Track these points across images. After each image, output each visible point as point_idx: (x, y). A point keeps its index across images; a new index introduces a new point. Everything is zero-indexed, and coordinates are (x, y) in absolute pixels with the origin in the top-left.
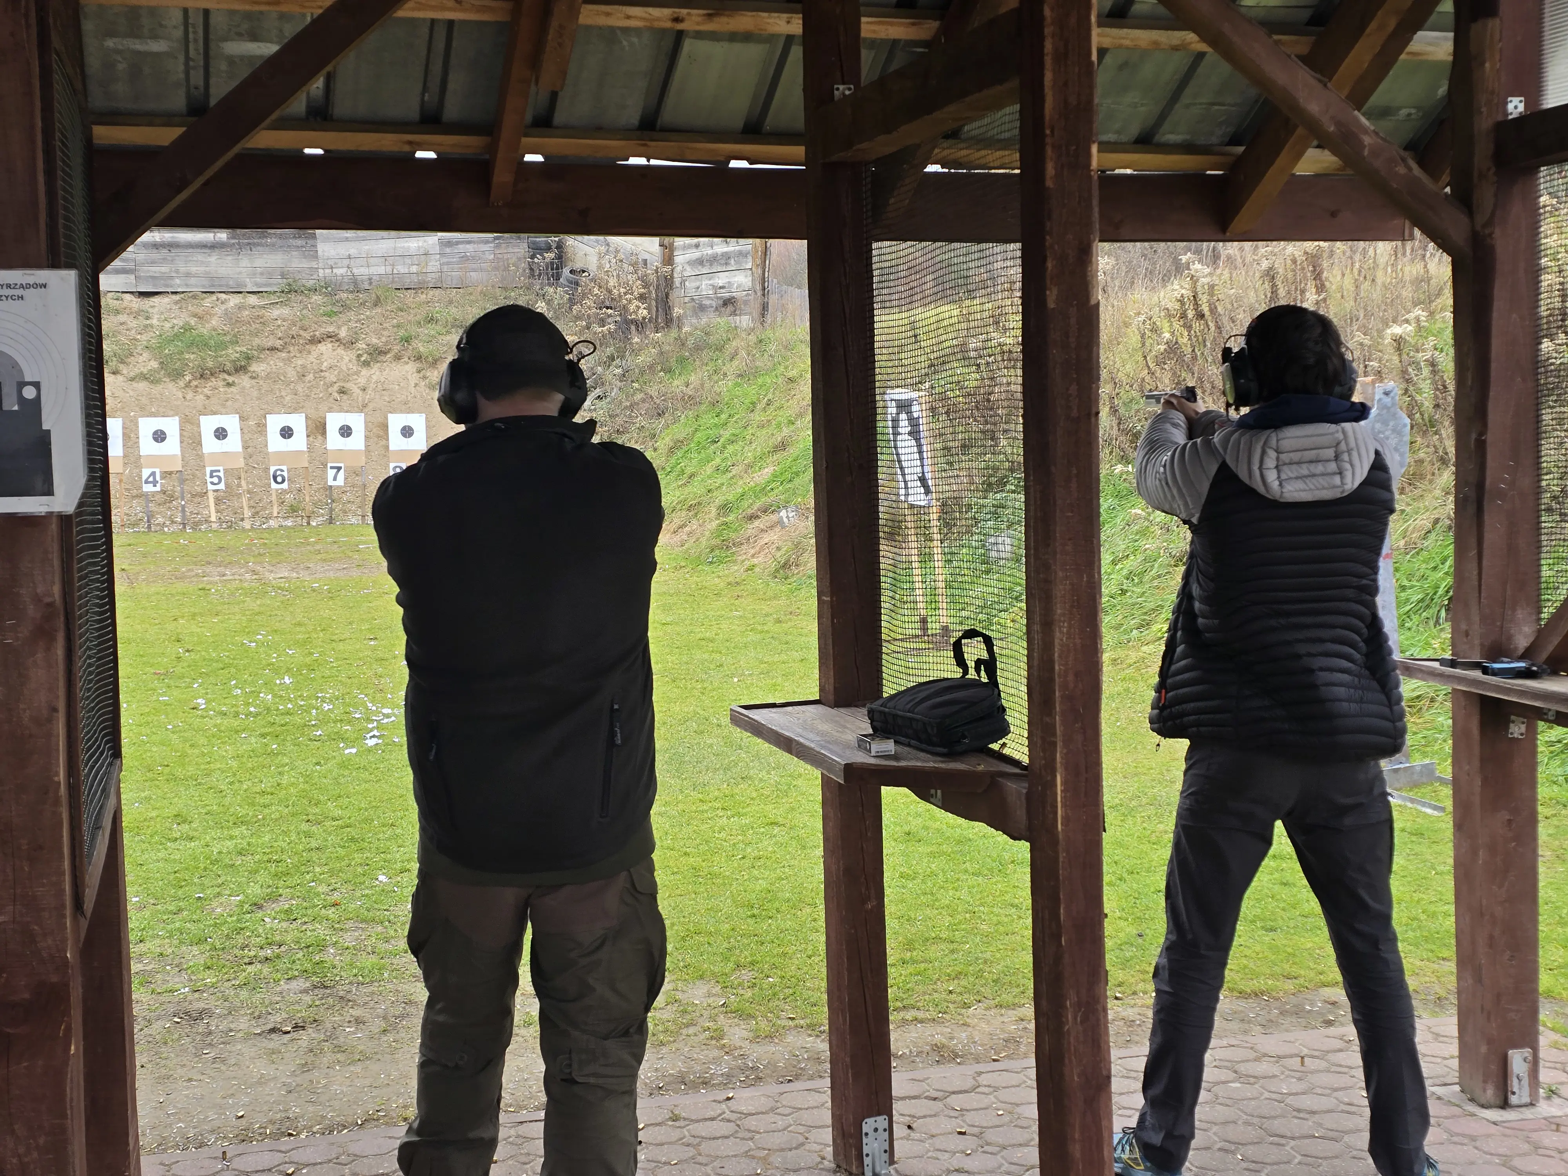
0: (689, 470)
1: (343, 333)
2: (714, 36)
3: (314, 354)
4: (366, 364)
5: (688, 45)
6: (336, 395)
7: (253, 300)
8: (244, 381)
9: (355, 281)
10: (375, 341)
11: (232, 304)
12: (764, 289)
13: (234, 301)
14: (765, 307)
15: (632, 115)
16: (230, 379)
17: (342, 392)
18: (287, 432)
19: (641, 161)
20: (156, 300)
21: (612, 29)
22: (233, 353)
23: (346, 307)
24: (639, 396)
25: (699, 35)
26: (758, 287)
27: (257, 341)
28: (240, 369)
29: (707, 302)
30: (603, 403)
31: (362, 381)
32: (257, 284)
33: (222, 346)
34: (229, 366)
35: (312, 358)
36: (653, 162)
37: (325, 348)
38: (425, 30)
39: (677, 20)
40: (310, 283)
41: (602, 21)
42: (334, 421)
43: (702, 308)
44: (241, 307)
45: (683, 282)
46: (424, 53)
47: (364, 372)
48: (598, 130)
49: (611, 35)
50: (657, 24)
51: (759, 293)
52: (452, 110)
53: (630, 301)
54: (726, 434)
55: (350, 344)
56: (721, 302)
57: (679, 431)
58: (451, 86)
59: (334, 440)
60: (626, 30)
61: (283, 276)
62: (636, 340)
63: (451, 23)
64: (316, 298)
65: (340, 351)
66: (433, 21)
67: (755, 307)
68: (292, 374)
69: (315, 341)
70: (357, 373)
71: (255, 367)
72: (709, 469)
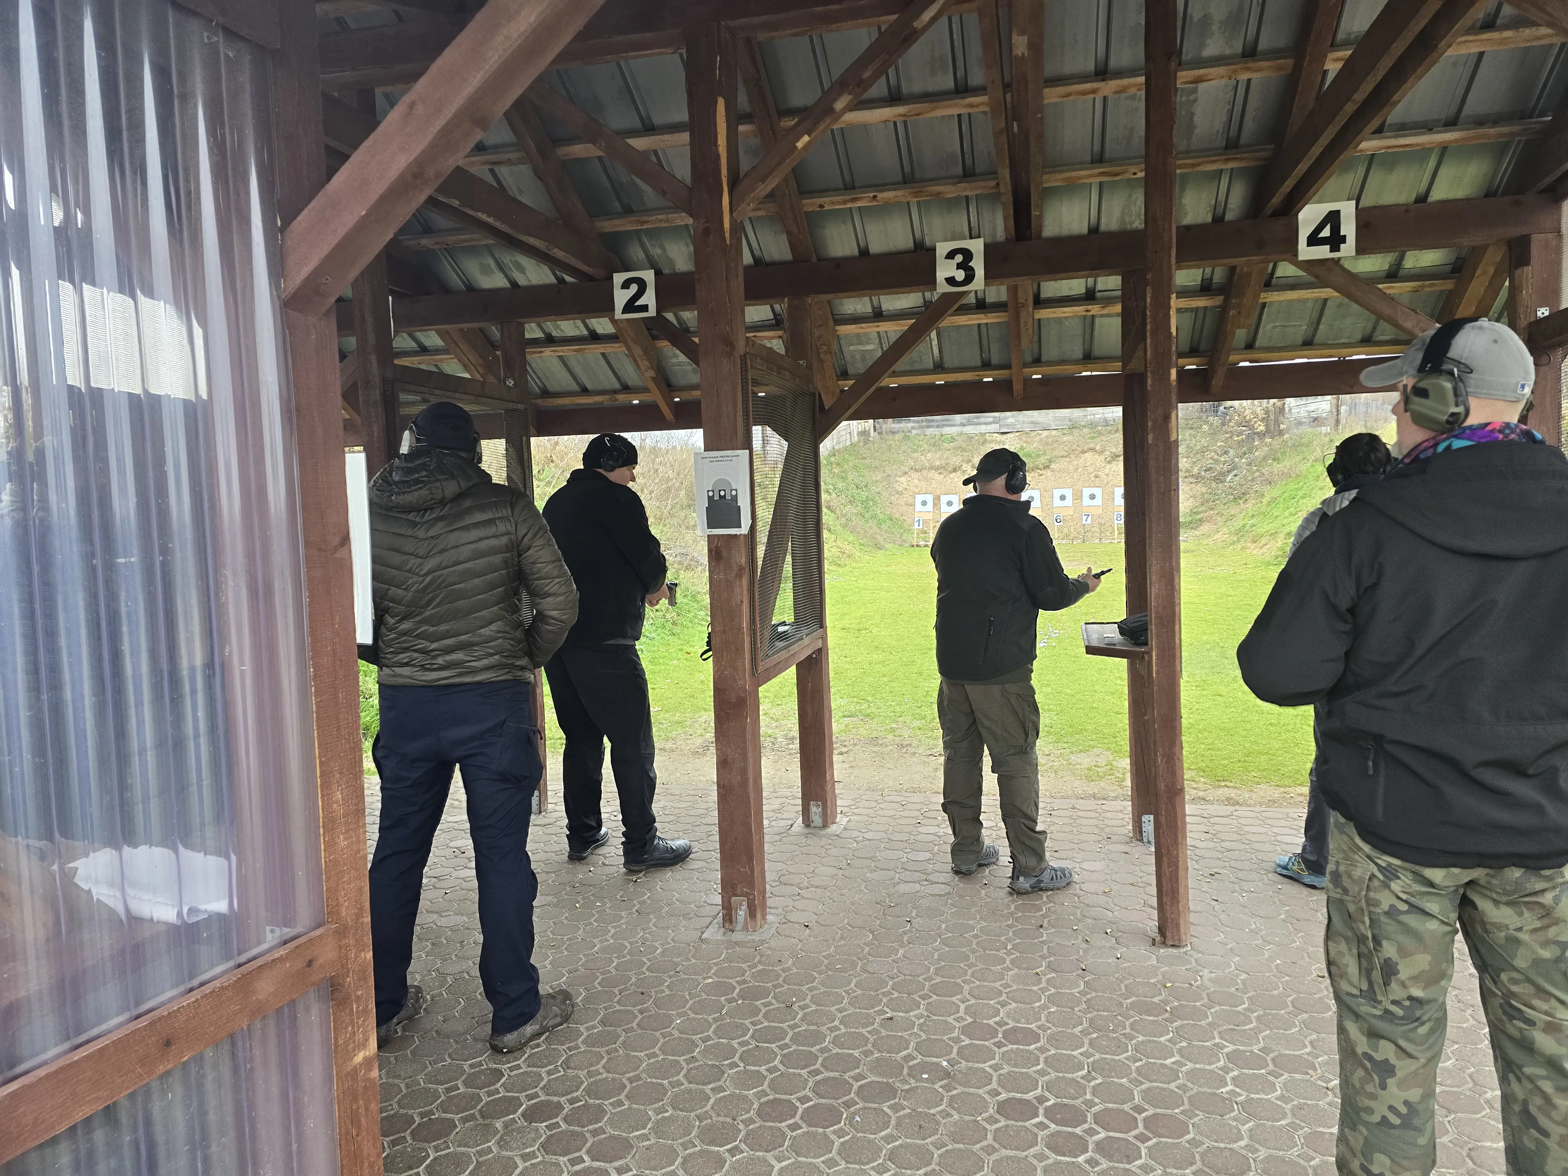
0: (1276, 514)
1: (1098, 448)
2: (1108, 315)
3: (1083, 458)
4: (1109, 462)
5: (1097, 320)
6: (1093, 478)
7: (1054, 432)
8: (1048, 473)
9: (1106, 420)
10: (1114, 450)
11: (1044, 435)
12: (1338, 411)
13: (1046, 433)
14: (1338, 422)
15: (1078, 353)
16: (1041, 472)
17: (1096, 477)
18: (1063, 498)
19: (1089, 373)
20: (1008, 435)
21: (1060, 318)
22: (1042, 460)
23: (1100, 434)
24: (1257, 474)
25: (1102, 316)
26: (1334, 410)
27: (1055, 453)
28: (1047, 467)
29: (1304, 420)
30: (1237, 478)
31: (1107, 471)
32: (1057, 425)
33: (1038, 456)
34: (1041, 466)
35: (1081, 461)
36: (1094, 373)
37: (1089, 455)
38: (976, 328)
39: (1087, 311)
40: (1083, 423)
41: (1052, 316)
42: (1087, 492)
43: (1300, 423)
44: (1047, 437)
45: (1290, 410)
46: (977, 337)
47: (1108, 466)
48: (1063, 362)
49: (1059, 321)
50: (1078, 314)
51: (1335, 414)
52: (995, 360)
53: (1255, 422)
54: (1300, 493)
55: (1101, 452)
56: (1312, 420)
57: (1276, 492)
58: (992, 350)
59: (1086, 501)
60: (1065, 318)
61: (1070, 420)
62: (1256, 443)
63: (987, 324)
64: (1086, 430)
65: (1097, 456)
66: (979, 325)
67: (1332, 421)
68: (1071, 468)
69: (1083, 452)
70: (1104, 467)
71: (1053, 466)
72: (1287, 513)
